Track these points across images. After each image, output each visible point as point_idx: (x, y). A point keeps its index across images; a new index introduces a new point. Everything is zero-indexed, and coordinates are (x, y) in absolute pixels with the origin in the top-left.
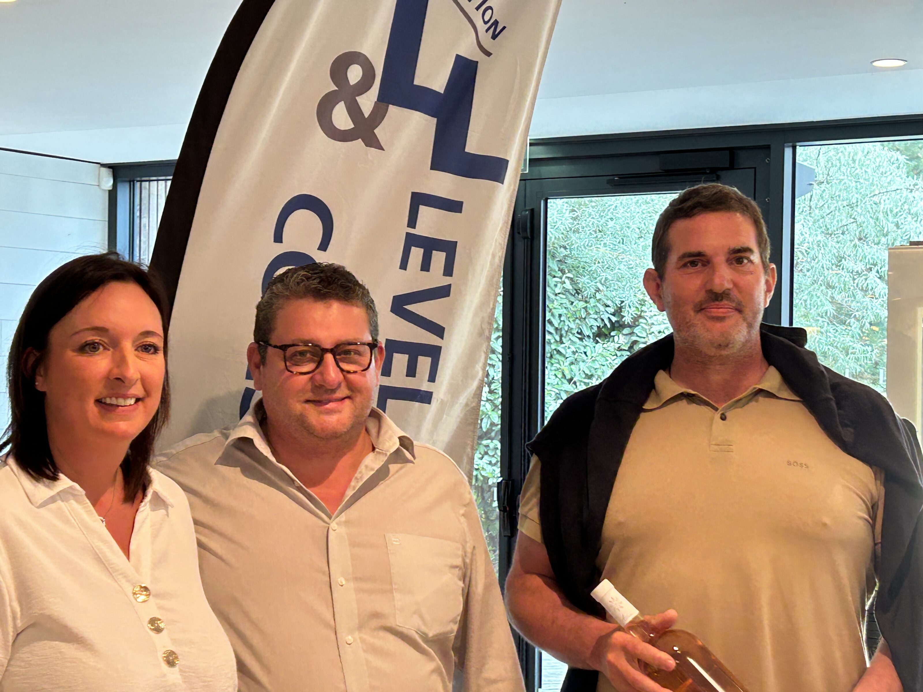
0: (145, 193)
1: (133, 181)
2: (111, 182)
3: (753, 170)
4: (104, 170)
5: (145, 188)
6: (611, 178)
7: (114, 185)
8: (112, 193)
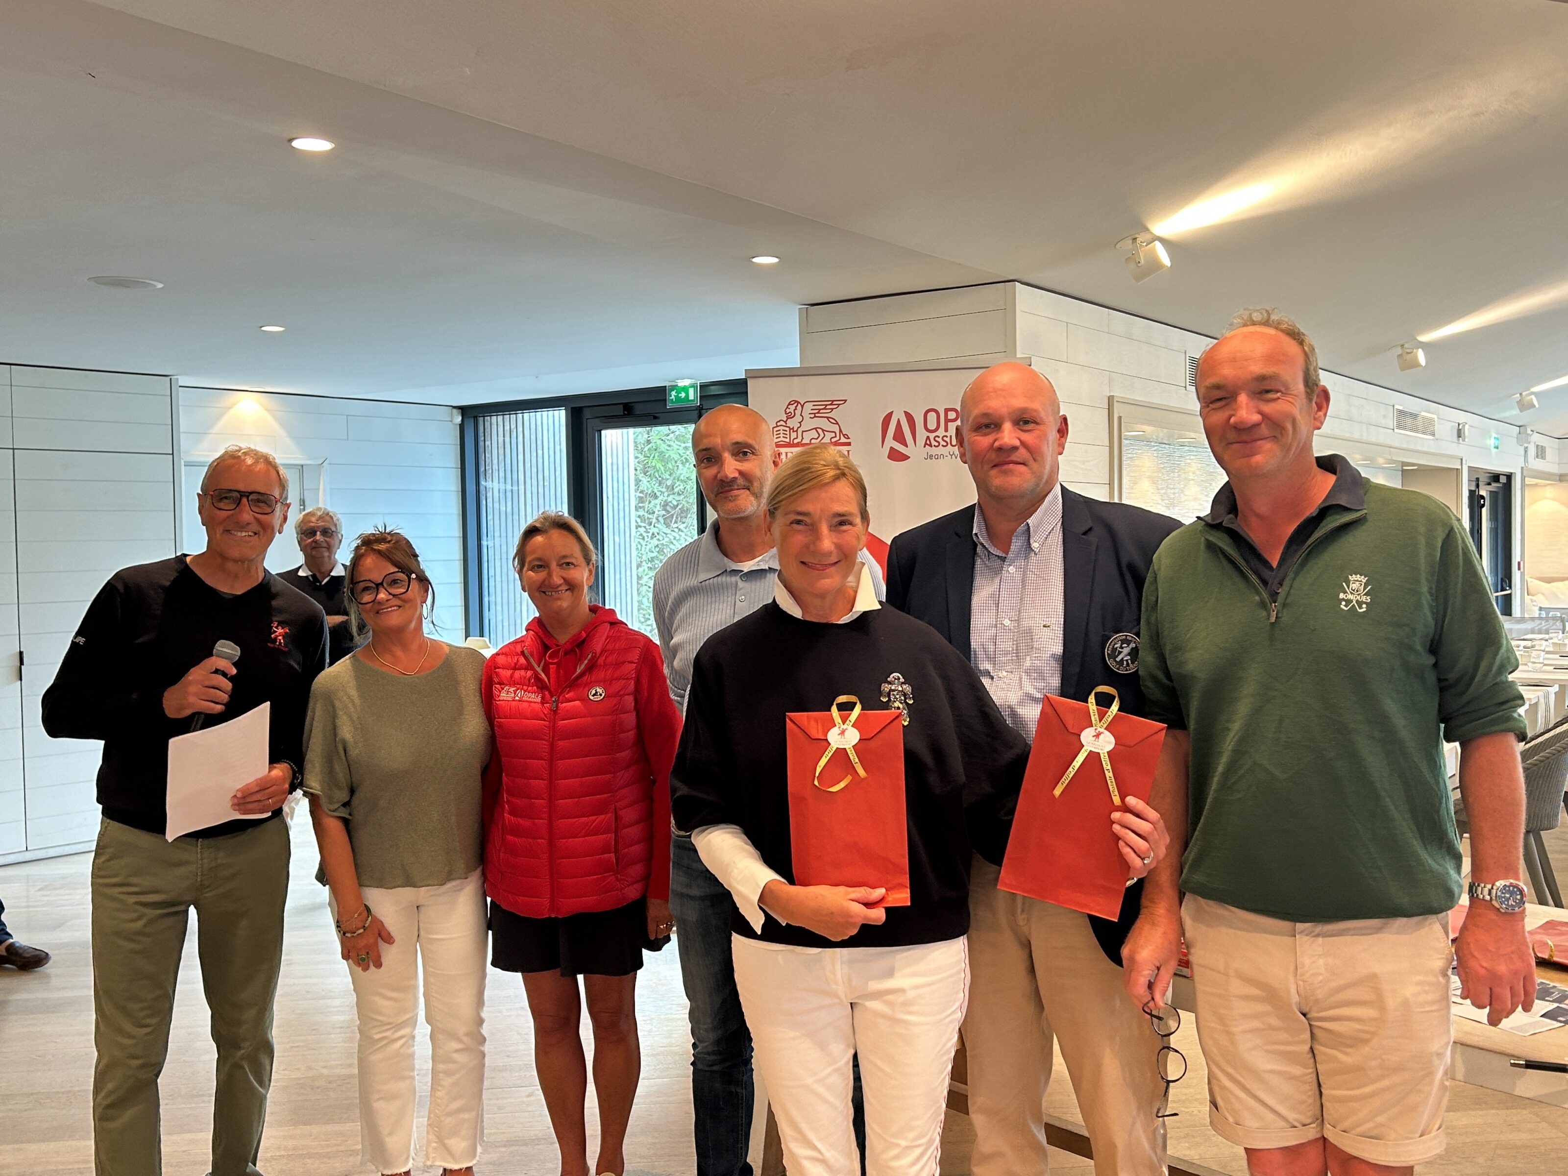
0: (487, 424)
1: (477, 417)
2: (460, 419)
4: (455, 411)
5: (487, 421)
7: (462, 420)
8: (462, 426)
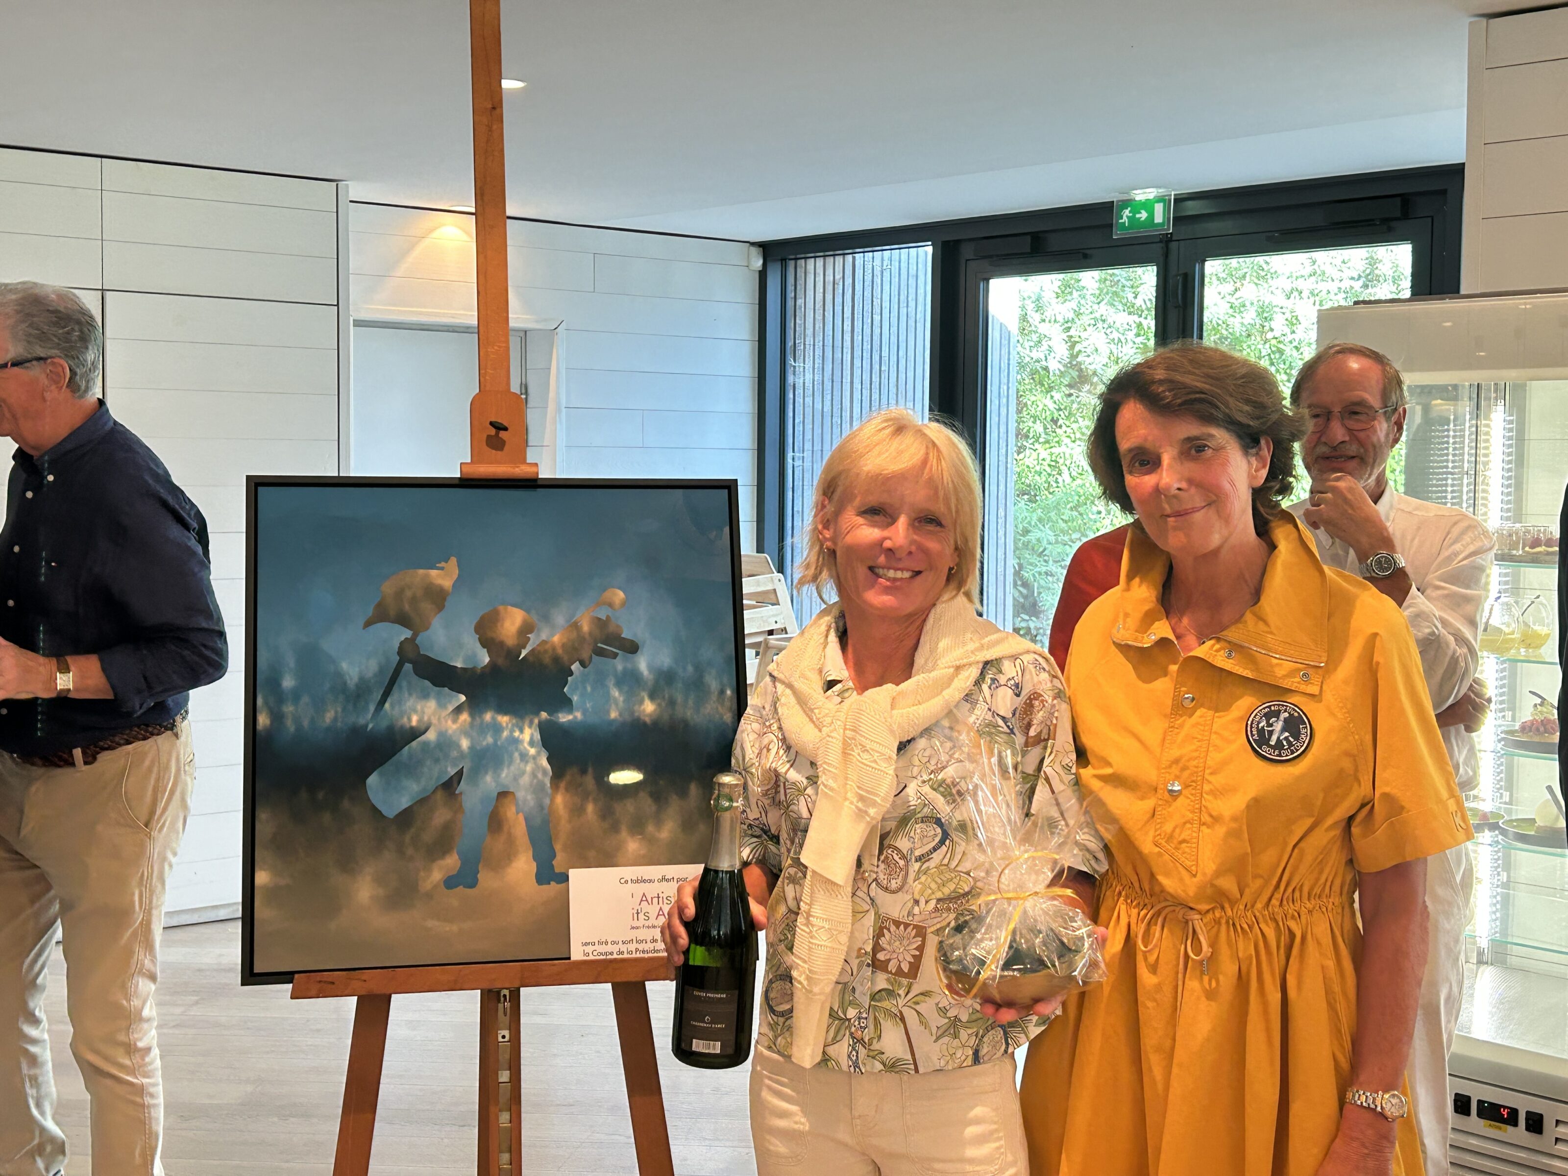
0: (801, 272)
1: (785, 260)
2: (761, 262)
3: (1430, 219)
4: (754, 251)
5: (801, 266)
6: (1270, 234)
7: (765, 265)
8: (763, 275)
